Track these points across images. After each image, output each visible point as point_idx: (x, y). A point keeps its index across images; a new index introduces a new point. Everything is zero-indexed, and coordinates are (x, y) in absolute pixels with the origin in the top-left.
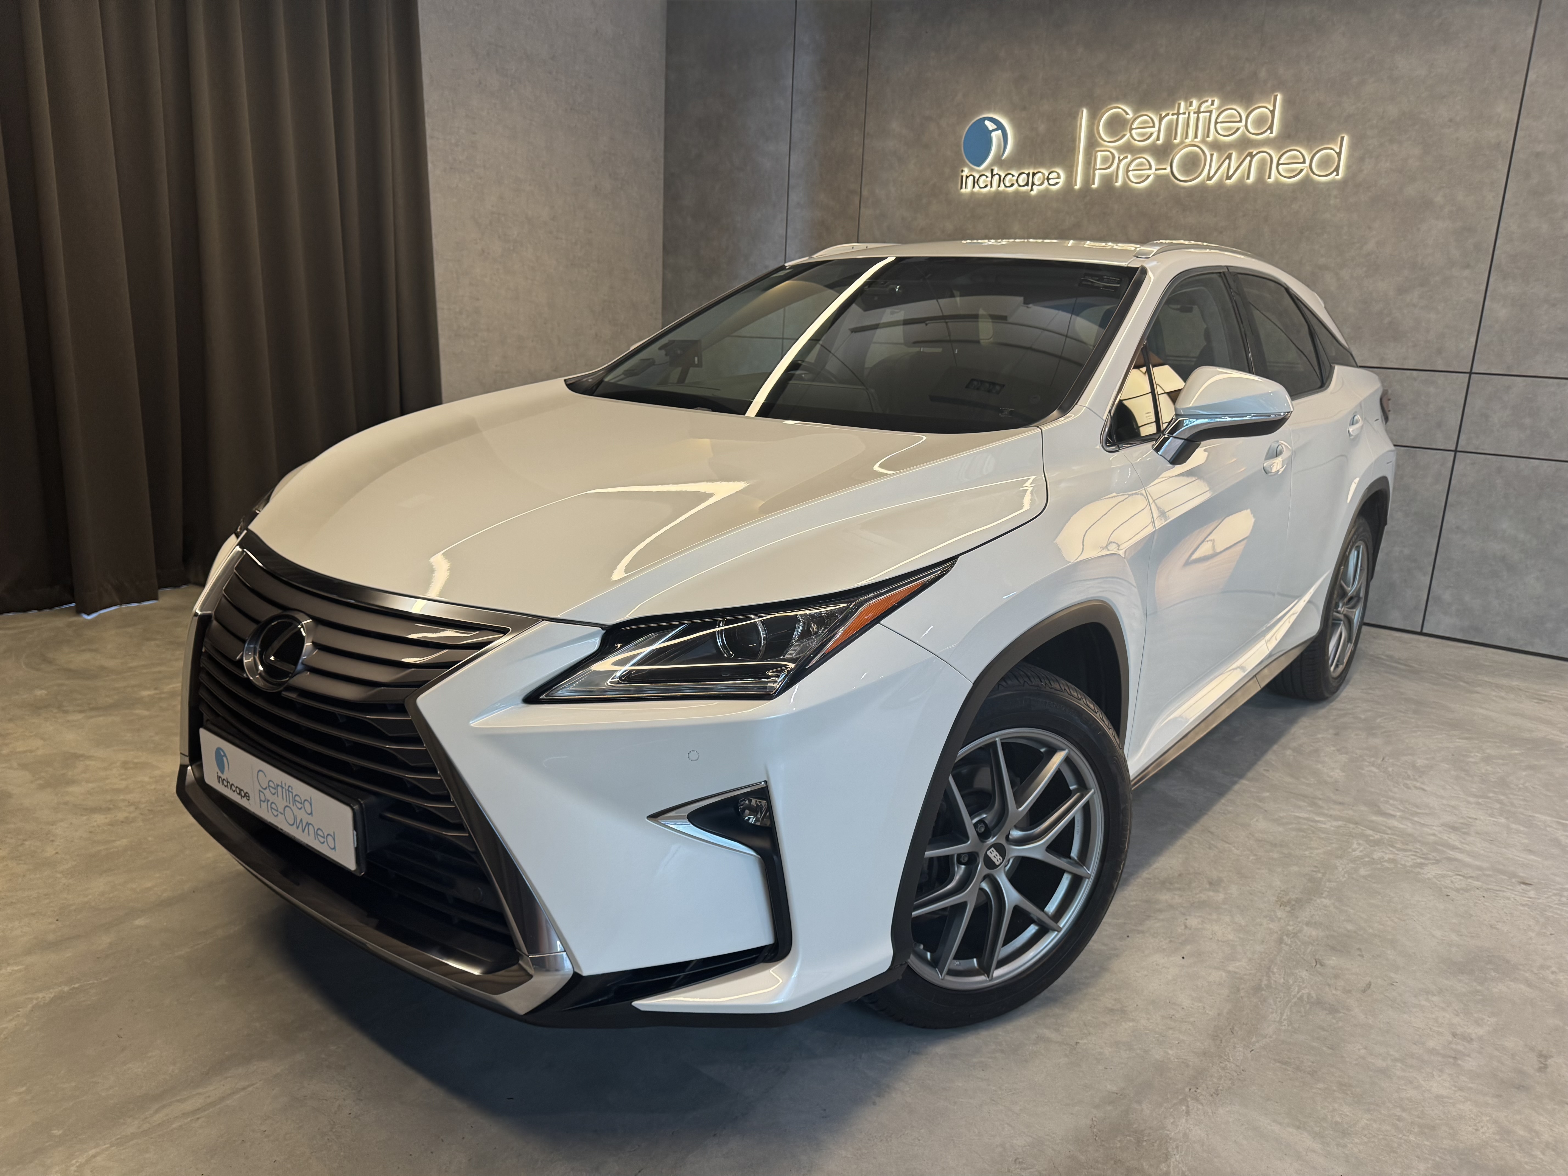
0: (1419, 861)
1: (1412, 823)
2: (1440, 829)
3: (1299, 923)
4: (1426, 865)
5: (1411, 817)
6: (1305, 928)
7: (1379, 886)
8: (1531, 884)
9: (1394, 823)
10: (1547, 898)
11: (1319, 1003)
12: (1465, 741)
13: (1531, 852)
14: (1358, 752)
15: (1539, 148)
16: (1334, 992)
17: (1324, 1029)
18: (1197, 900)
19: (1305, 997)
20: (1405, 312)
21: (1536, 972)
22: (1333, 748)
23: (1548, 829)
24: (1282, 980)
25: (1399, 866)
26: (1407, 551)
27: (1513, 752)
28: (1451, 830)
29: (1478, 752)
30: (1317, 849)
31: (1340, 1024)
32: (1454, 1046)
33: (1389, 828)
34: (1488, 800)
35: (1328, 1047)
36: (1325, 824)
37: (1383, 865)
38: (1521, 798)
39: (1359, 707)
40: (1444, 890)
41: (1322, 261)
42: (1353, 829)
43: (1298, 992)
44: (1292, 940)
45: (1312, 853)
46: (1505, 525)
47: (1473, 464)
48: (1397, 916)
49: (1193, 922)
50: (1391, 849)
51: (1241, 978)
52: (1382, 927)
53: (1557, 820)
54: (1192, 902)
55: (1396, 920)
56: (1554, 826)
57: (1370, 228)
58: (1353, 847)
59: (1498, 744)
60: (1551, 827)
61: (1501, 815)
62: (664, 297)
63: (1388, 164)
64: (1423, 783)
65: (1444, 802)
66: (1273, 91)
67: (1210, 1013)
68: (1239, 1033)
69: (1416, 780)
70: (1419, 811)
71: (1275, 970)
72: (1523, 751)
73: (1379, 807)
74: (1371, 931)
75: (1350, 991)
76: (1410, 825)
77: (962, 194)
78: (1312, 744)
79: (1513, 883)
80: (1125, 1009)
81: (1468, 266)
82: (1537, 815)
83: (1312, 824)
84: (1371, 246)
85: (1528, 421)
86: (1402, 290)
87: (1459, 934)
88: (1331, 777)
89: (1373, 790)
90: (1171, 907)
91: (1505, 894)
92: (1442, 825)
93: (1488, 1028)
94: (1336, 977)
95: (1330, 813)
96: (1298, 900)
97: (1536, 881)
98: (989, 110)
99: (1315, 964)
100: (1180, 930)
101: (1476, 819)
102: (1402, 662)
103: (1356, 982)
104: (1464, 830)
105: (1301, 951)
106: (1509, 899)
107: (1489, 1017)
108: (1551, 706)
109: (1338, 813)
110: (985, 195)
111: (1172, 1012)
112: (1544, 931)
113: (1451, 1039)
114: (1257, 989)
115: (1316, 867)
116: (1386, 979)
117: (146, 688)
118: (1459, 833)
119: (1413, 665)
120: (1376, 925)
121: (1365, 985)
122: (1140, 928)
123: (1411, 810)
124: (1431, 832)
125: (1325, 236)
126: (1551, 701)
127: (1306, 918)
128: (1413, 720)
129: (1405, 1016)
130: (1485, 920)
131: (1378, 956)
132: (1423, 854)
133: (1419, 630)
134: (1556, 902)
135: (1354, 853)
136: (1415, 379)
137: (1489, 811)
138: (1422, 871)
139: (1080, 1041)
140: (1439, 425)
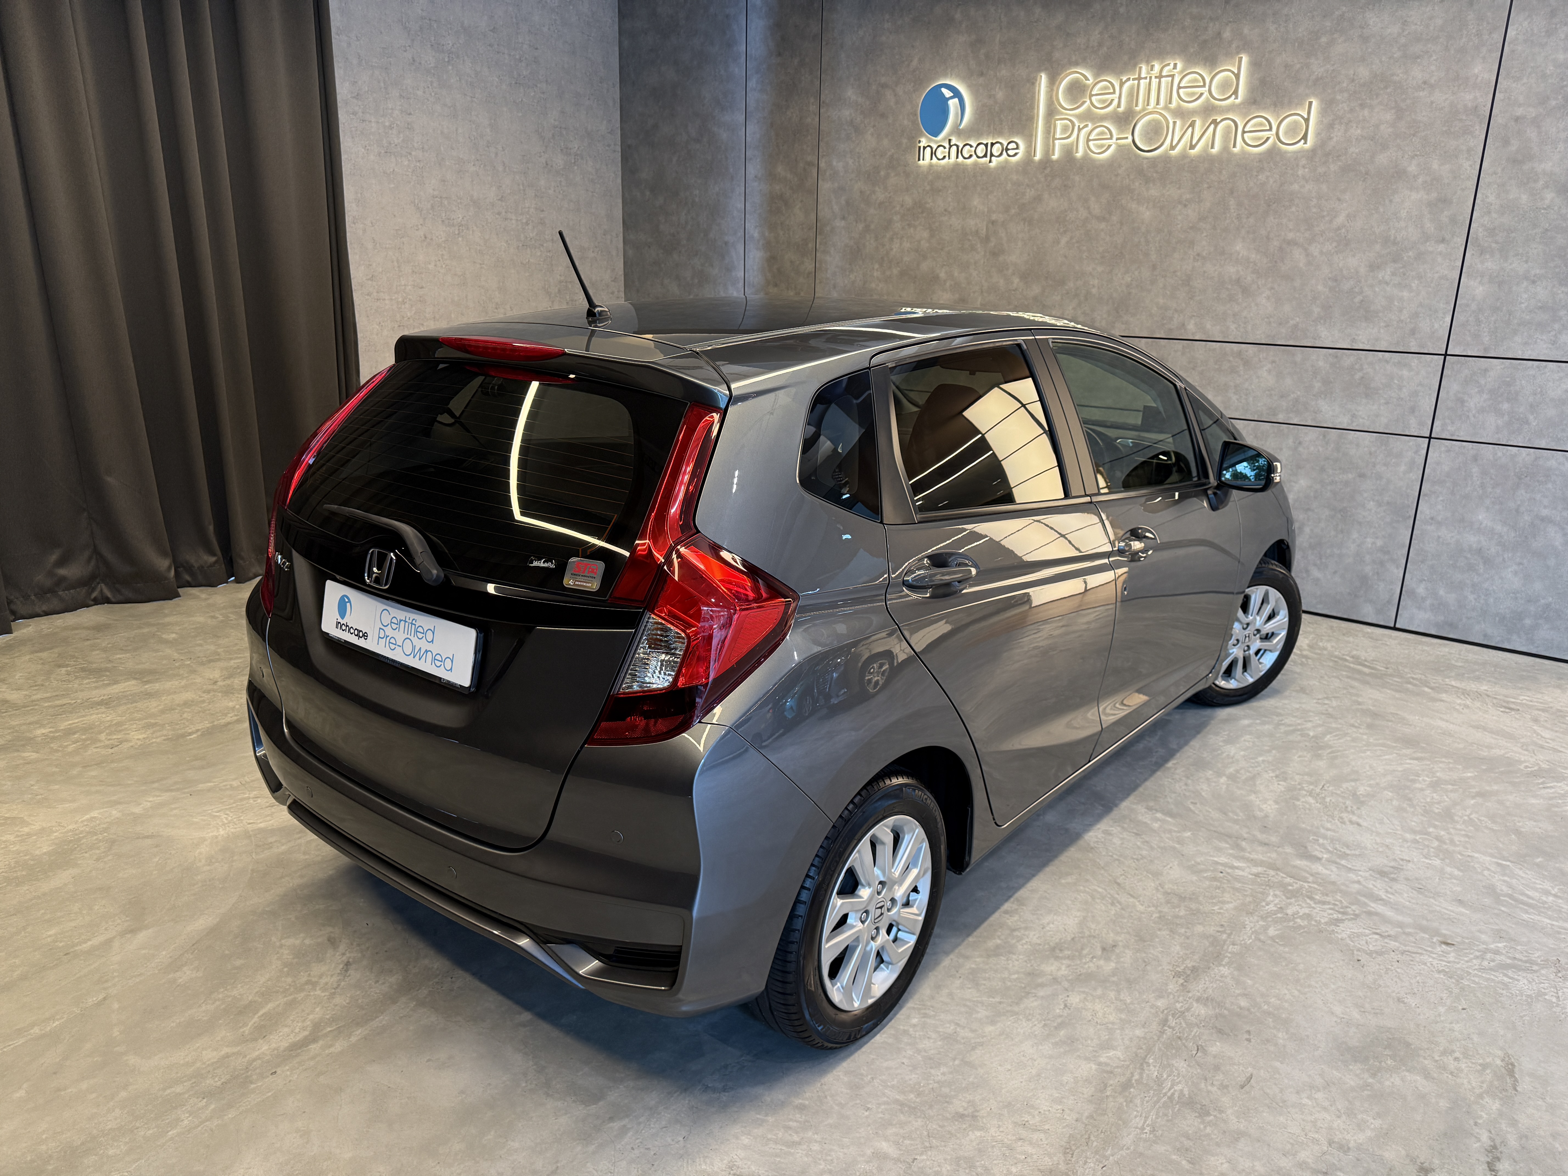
0: (1335, 916)
1: (1337, 868)
2: (1367, 874)
3: (1190, 998)
4: (1342, 921)
5: (1338, 860)
6: (1195, 1005)
7: (1287, 949)
8: (1453, 945)
9: (1318, 868)
10: (1467, 962)
11: (1190, 1103)
12: (1416, 762)
13: (1460, 902)
14: (1297, 777)
15: (1519, 112)
16: (1210, 1088)
17: (1188, 1138)
18: (1085, 971)
19: (1176, 1096)
20: (1377, 289)
21: (1437, 1058)
22: (1272, 774)
23: (1486, 873)
24: (1156, 1073)
25: (1313, 923)
26: (1379, 543)
27: (1465, 775)
28: (1378, 876)
29: (1427, 776)
30: (1228, 902)
31: (1208, 1130)
32: (1327, 1157)
33: (1312, 875)
34: (1426, 837)
35: (1188, 1161)
36: (1243, 870)
37: (1295, 923)
38: (1463, 833)
39: (1310, 721)
40: (1355, 952)
41: (1290, 236)
42: (1273, 876)
43: (1170, 1090)
44: (1177, 1020)
45: (1221, 909)
46: (1482, 517)
47: (1448, 451)
48: (1298, 988)
49: (1075, 999)
50: (1308, 901)
51: (1111, 1072)
52: (1279, 1002)
53: (1496, 860)
54: (1079, 973)
55: (1296, 993)
56: (1493, 869)
57: (1339, 200)
58: (1268, 900)
59: (1451, 765)
60: (1489, 869)
61: (1437, 856)
62: (626, 275)
63: (1359, 131)
64: (1359, 817)
65: (1378, 840)
66: (1238, 53)
67: (1068, 1118)
68: (1095, 1144)
69: (1353, 813)
70: (1348, 852)
71: (1151, 1061)
72: (1476, 774)
73: (1306, 847)
74: (1266, 1007)
75: (1226, 1087)
76: (1335, 869)
77: (919, 167)
78: (1251, 769)
79: (1433, 942)
80: (976, 1114)
81: (1443, 240)
82: (1476, 855)
83: (1230, 871)
84: (1341, 219)
85: (1506, 406)
86: (1373, 267)
87: (1363, 1010)
88: (1261, 810)
89: (1304, 826)
90: (1055, 980)
91: (1422, 957)
92: (1370, 870)
93: (1369, 1133)
94: (1217, 1068)
95: (1252, 856)
96: (1194, 969)
97: (1459, 939)
98: (945, 75)
99: (1195, 1052)
100: (1058, 1011)
101: (1409, 861)
102: (1366, 663)
103: (1236, 1075)
104: (1392, 876)
105: (1184, 1034)
106: (1425, 964)
107: (1374, 1119)
108: (1517, 716)
109: (1260, 857)
110: (944, 167)
111: (1027, 1117)
112: (1456, 1005)
113: (1325, 1148)
114: (1126, 1086)
115: (1222, 925)
116: (1270, 1070)
117: (42, 726)
118: (1387, 880)
119: (1378, 667)
120: (1273, 1000)
121: (1244, 1079)
122: (1016, 1009)
123: (1340, 851)
124: (1356, 879)
125: (1293, 209)
126: (1518, 710)
127: (1198, 992)
128: (1365, 737)
129: (1282, 1119)
130: (1393, 992)
131: (1268, 1041)
132: (1342, 908)
133: (1392, 625)
134: (1476, 967)
135: (1267, 907)
136: (1387, 362)
137: (1426, 851)
138: (1336, 929)
139: (918, 1157)
140: (1413, 410)
